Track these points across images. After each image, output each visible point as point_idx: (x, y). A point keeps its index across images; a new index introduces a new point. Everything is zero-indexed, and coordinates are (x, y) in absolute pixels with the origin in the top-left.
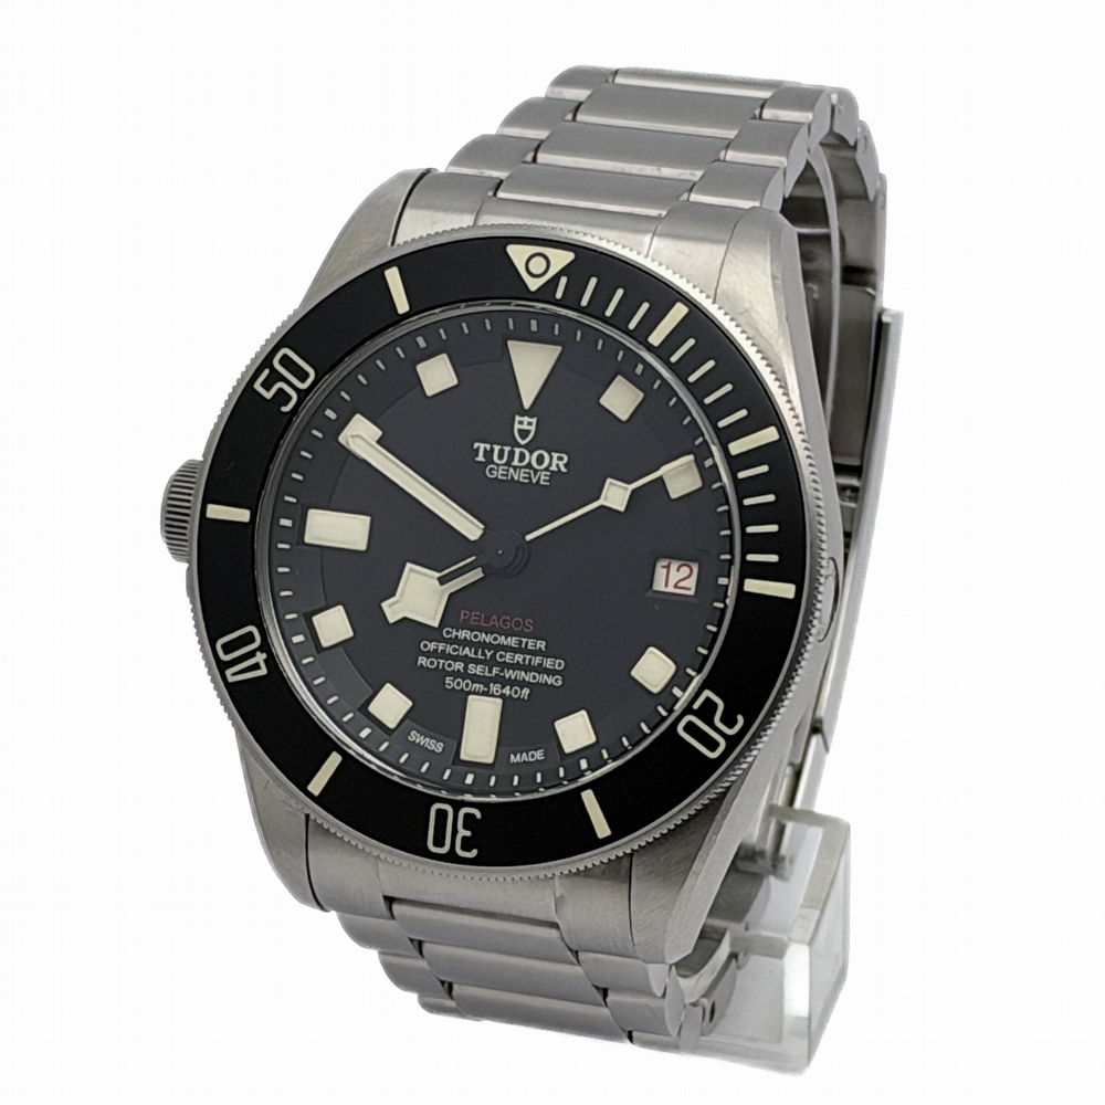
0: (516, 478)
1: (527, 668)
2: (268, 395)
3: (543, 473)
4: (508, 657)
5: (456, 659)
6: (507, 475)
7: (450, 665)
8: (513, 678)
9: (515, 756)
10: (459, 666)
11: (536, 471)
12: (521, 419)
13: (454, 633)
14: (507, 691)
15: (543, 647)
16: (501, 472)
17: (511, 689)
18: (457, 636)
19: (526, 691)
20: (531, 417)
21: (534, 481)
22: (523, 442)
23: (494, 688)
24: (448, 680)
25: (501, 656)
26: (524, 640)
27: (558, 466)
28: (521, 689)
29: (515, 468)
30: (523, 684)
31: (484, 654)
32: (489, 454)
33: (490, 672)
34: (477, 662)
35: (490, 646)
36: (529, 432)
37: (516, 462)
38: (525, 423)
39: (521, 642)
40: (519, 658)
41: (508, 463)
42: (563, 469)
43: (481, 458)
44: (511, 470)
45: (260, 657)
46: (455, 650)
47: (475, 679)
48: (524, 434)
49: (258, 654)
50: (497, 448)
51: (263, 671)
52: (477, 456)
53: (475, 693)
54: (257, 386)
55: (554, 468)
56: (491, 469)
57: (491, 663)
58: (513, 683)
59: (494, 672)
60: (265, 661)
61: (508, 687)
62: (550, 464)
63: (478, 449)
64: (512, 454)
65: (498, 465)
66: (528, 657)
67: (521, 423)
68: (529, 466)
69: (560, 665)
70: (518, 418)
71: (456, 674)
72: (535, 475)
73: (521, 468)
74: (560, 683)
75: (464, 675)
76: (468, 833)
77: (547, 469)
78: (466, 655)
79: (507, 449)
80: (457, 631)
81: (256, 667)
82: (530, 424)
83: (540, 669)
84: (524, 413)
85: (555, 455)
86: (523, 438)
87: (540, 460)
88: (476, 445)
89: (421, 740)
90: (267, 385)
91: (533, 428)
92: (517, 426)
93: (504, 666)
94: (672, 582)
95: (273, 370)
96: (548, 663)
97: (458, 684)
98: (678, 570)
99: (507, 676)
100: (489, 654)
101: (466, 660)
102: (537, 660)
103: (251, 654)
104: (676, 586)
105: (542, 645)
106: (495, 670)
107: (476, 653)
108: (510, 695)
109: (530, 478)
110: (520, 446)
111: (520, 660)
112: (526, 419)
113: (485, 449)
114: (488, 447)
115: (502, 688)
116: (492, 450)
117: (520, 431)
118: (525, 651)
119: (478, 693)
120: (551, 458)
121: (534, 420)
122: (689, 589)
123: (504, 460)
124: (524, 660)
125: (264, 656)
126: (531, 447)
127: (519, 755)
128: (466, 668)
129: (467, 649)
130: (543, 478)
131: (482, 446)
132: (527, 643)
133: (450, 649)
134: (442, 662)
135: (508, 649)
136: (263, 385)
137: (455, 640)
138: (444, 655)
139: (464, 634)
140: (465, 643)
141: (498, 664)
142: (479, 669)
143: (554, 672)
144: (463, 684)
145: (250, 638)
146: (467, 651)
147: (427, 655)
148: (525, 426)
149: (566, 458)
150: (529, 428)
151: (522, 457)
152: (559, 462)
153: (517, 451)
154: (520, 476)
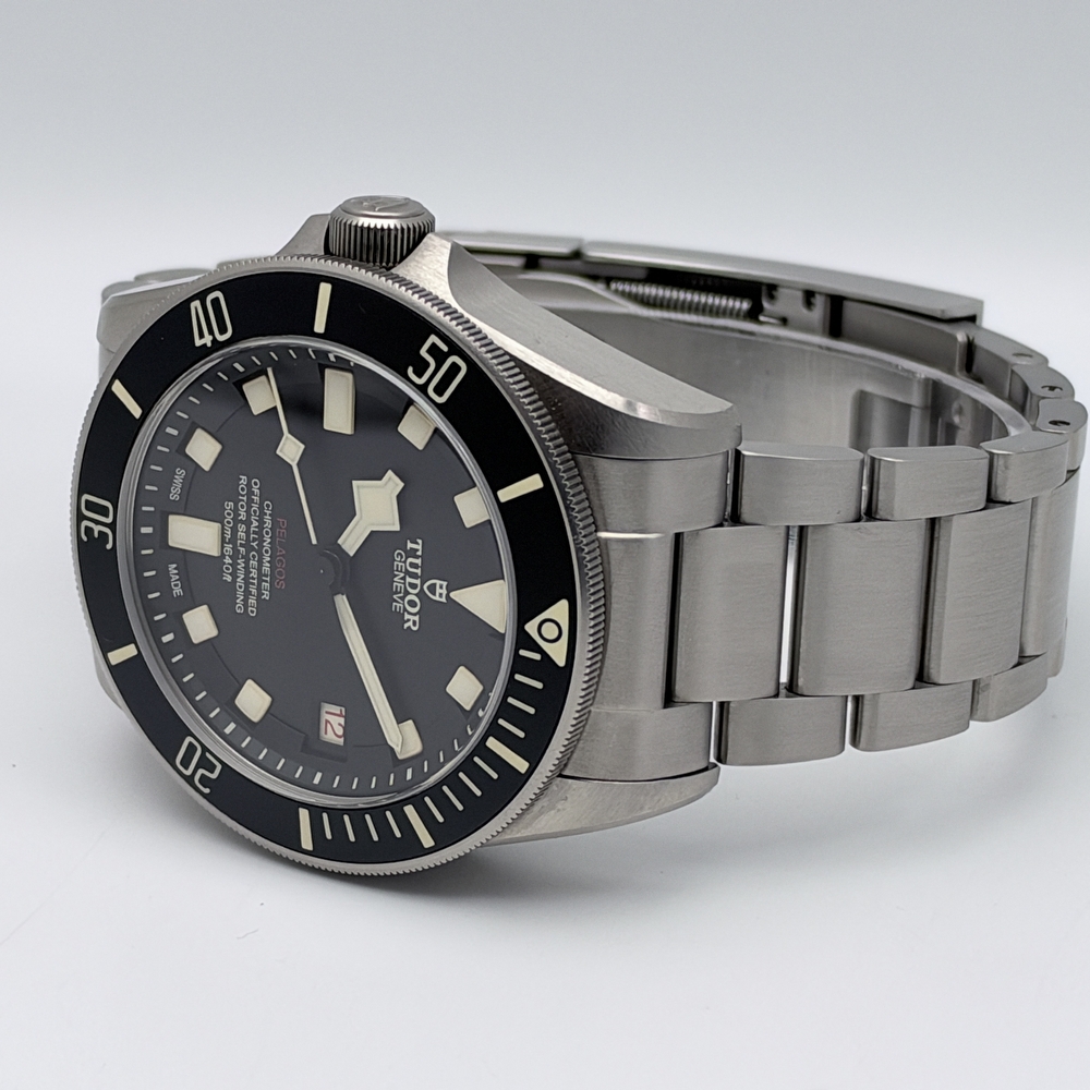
0: (396, 579)
1: (247, 581)
2: (423, 352)
3: (402, 606)
4: (254, 563)
5: (248, 512)
6: (397, 570)
7: (242, 506)
8: (238, 567)
9: (175, 569)
10: (243, 517)
11: (403, 598)
12: (444, 587)
13: (268, 512)
14: (228, 560)
16: (400, 564)
17: (229, 564)
18: (266, 514)
19: (229, 579)
20: (446, 597)
21: (395, 597)
22: (425, 587)
23: (228, 547)
24: (231, 504)
25: (254, 556)
26: (268, 579)
27: (408, 620)
28: (230, 574)
29: (404, 578)
30: (234, 575)
31: (254, 540)
32: (413, 553)
33: (241, 545)
34: (247, 533)
35: (261, 545)
36: (434, 594)
37: (408, 580)
38: (441, 591)
39: (266, 576)
40: (254, 573)
41: (407, 573)
42: (406, 626)
43: (410, 545)
44: (402, 575)
45: (208, 340)
46: (255, 511)
47: (234, 530)
48: (432, 588)
49: (211, 338)
50: (419, 561)
51: (198, 342)
52: (411, 542)
53: (223, 529)
54: (433, 339)
55: (407, 616)
56: (401, 555)
57: (247, 546)
58: (234, 565)
59: (241, 549)
60: (205, 345)
61: (230, 562)
62: (409, 613)
63: (417, 543)
64: (414, 576)
65: (405, 562)
66: (256, 582)
67: (441, 587)
68: (407, 593)
69: (252, 612)
70: (445, 584)
71: (236, 511)
72: (399, 598)
73: (404, 584)
74: (238, 611)
75: (236, 520)
76: (96, 535)
77: (405, 610)
78: (252, 523)
79: (419, 571)
80: (270, 515)
81: (201, 336)
82: (441, 595)
83: (247, 593)
84: (448, 591)
85: (417, 618)
86: (428, 588)
87: (412, 604)
88: (420, 541)
89: (178, 480)
90: (433, 350)
91: (437, 598)
92: (438, 582)
93: (247, 559)
94: (329, 717)
95: (447, 355)
96: (252, 601)
97: (229, 514)
98: (340, 724)
99: (239, 561)
100: (254, 544)
101: (248, 523)
102: (254, 590)
103: (211, 332)
104: (327, 721)
105: (266, 595)
106: (243, 550)
107: (254, 532)
108: (225, 563)
109: (396, 593)
110: (422, 584)
111: (253, 575)
112: (444, 592)
113: (417, 550)
114: (419, 553)
115: (229, 556)
116: (417, 557)
117: (434, 585)
118: (260, 581)
119: (223, 533)
120: (415, 614)
121: (443, 600)
122: (326, 733)
123: (409, 569)
124: (253, 578)
125: (209, 345)
126: (421, 595)
127: (176, 572)
128: (242, 522)
129: (257, 524)
130: (398, 605)
131: (420, 547)
132: (266, 581)
133: (255, 507)
134: (245, 498)
135: (260, 562)
136: (434, 345)
137: (262, 514)
138: (250, 502)
139: (268, 519)
140: (261, 522)
141: (248, 553)
142: (241, 534)
143: (246, 605)
144: (229, 518)
145: (223, 330)
146: (255, 524)
147: (249, 485)
148: (438, 591)
149: (415, 629)
150: (437, 594)
151: (413, 586)
152: (412, 621)
153: (418, 582)
154: (397, 583)
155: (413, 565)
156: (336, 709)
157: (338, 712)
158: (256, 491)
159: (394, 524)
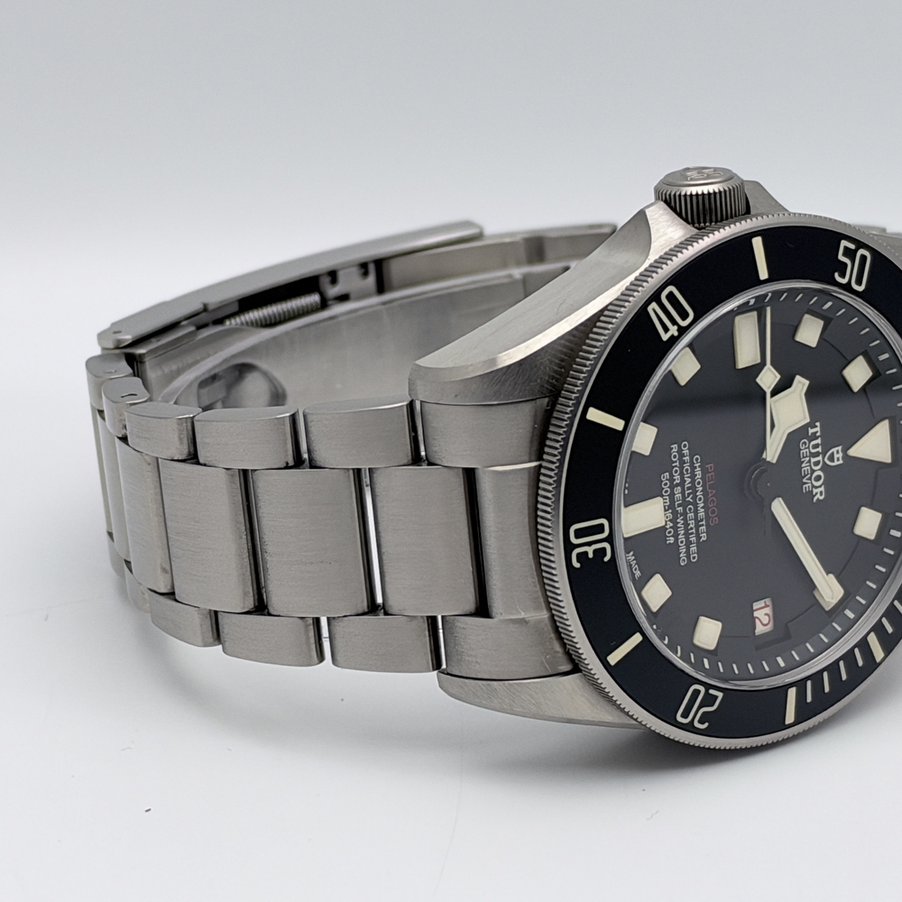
0: (803, 465)
1: (687, 535)
3: (810, 485)
4: (691, 515)
5: (682, 475)
6: (804, 457)
7: (676, 471)
8: (679, 525)
9: (633, 555)
10: (677, 479)
11: (810, 479)
12: (840, 451)
13: (697, 465)
14: (669, 525)
15: (703, 539)
16: (805, 451)
17: (671, 527)
18: (696, 468)
19: (672, 540)
20: (843, 458)
21: (804, 480)
22: (826, 460)
23: (669, 514)
24: (667, 475)
25: (690, 509)
26: (704, 522)
27: (816, 494)
28: (672, 536)
29: (809, 461)
30: (676, 536)
31: (689, 494)
32: (814, 437)
33: (679, 505)
34: (683, 492)
35: (695, 497)
36: (833, 461)
37: (813, 460)
38: (838, 456)
39: (702, 520)
40: (692, 524)
41: (811, 455)
42: (815, 499)
43: (810, 431)
44: (808, 459)
45: (673, 330)
46: (687, 470)
47: (672, 496)
48: (832, 458)
49: (676, 327)
50: (819, 441)
51: (665, 337)
52: (812, 428)
53: (663, 500)
54: (844, 243)
55: (815, 491)
56: (805, 443)
57: (684, 504)
58: (675, 527)
60: (672, 336)
61: (671, 525)
62: (817, 487)
63: (816, 427)
64: (817, 455)
65: (808, 448)
66: (694, 531)
67: (838, 452)
68: (813, 471)
69: (694, 558)
70: (840, 448)
71: (672, 479)
72: (807, 479)
73: (810, 466)
74: (682, 564)
75: (672, 487)
76: (591, 555)
77: (813, 486)
78: (685, 481)
79: (820, 449)
80: (699, 466)
81: (666, 329)
82: (838, 459)
83: (688, 544)
84: (845, 451)
85: (822, 489)
86: (828, 459)
87: (818, 478)
88: (818, 424)
90: (848, 252)
91: (836, 463)
92: (834, 450)
93: (685, 514)
94: (757, 613)
95: (856, 251)
96: (694, 548)
97: (666, 484)
98: (766, 614)
99: (678, 521)
100: (689, 499)
101: (682, 483)
102: (693, 539)
103: (674, 322)
104: (755, 618)
105: (704, 537)
106: (680, 509)
107: (689, 488)
108: (667, 529)
109: (805, 476)
110: (823, 458)
111: (691, 526)
112: (841, 455)
113: (817, 432)
114: (818, 434)
115: (670, 521)
116: (817, 438)
117: (833, 454)
118: (697, 526)
119: (663, 503)
120: (820, 486)
121: (841, 462)
122: (756, 629)
123: (813, 451)
124: (692, 529)
125: (676, 334)
126: (825, 468)
127: (633, 557)
128: (677, 485)
129: (690, 480)
130: (807, 486)
131: (818, 429)
132: (703, 525)
133: (687, 466)
134: (677, 464)
135: (696, 512)
136: (846, 248)
137: (693, 468)
138: (682, 463)
139: (698, 472)
140: (693, 476)
141: (685, 509)
142: (678, 496)
143: (688, 556)
144: (666, 488)
145: (684, 315)
146: (688, 480)
147: (680, 451)
148: (836, 456)
149: (821, 498)
150: (836, 460)
151: (817, 463)
152: (819, 493)
153: (820, 458)
154: (805, 468)
155: (816, 446)
156: (761, 604)
157: (763, 605)
158: (686, 451)
159: (805, 418)
